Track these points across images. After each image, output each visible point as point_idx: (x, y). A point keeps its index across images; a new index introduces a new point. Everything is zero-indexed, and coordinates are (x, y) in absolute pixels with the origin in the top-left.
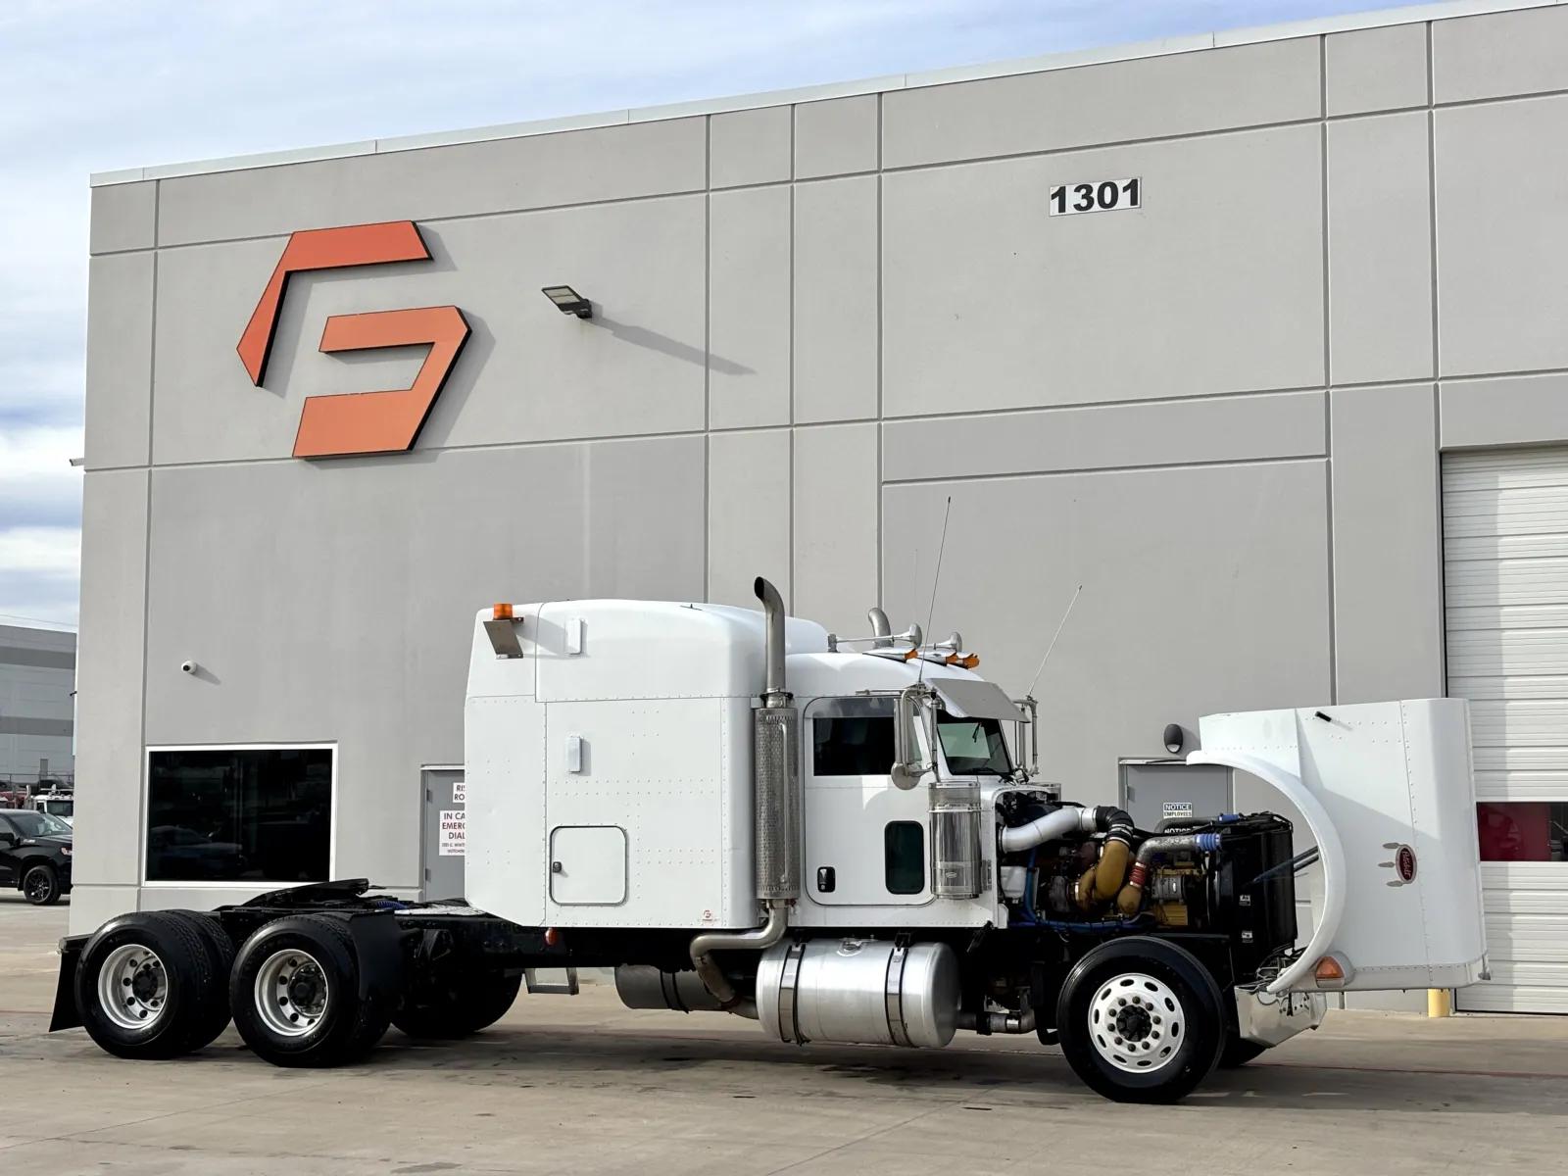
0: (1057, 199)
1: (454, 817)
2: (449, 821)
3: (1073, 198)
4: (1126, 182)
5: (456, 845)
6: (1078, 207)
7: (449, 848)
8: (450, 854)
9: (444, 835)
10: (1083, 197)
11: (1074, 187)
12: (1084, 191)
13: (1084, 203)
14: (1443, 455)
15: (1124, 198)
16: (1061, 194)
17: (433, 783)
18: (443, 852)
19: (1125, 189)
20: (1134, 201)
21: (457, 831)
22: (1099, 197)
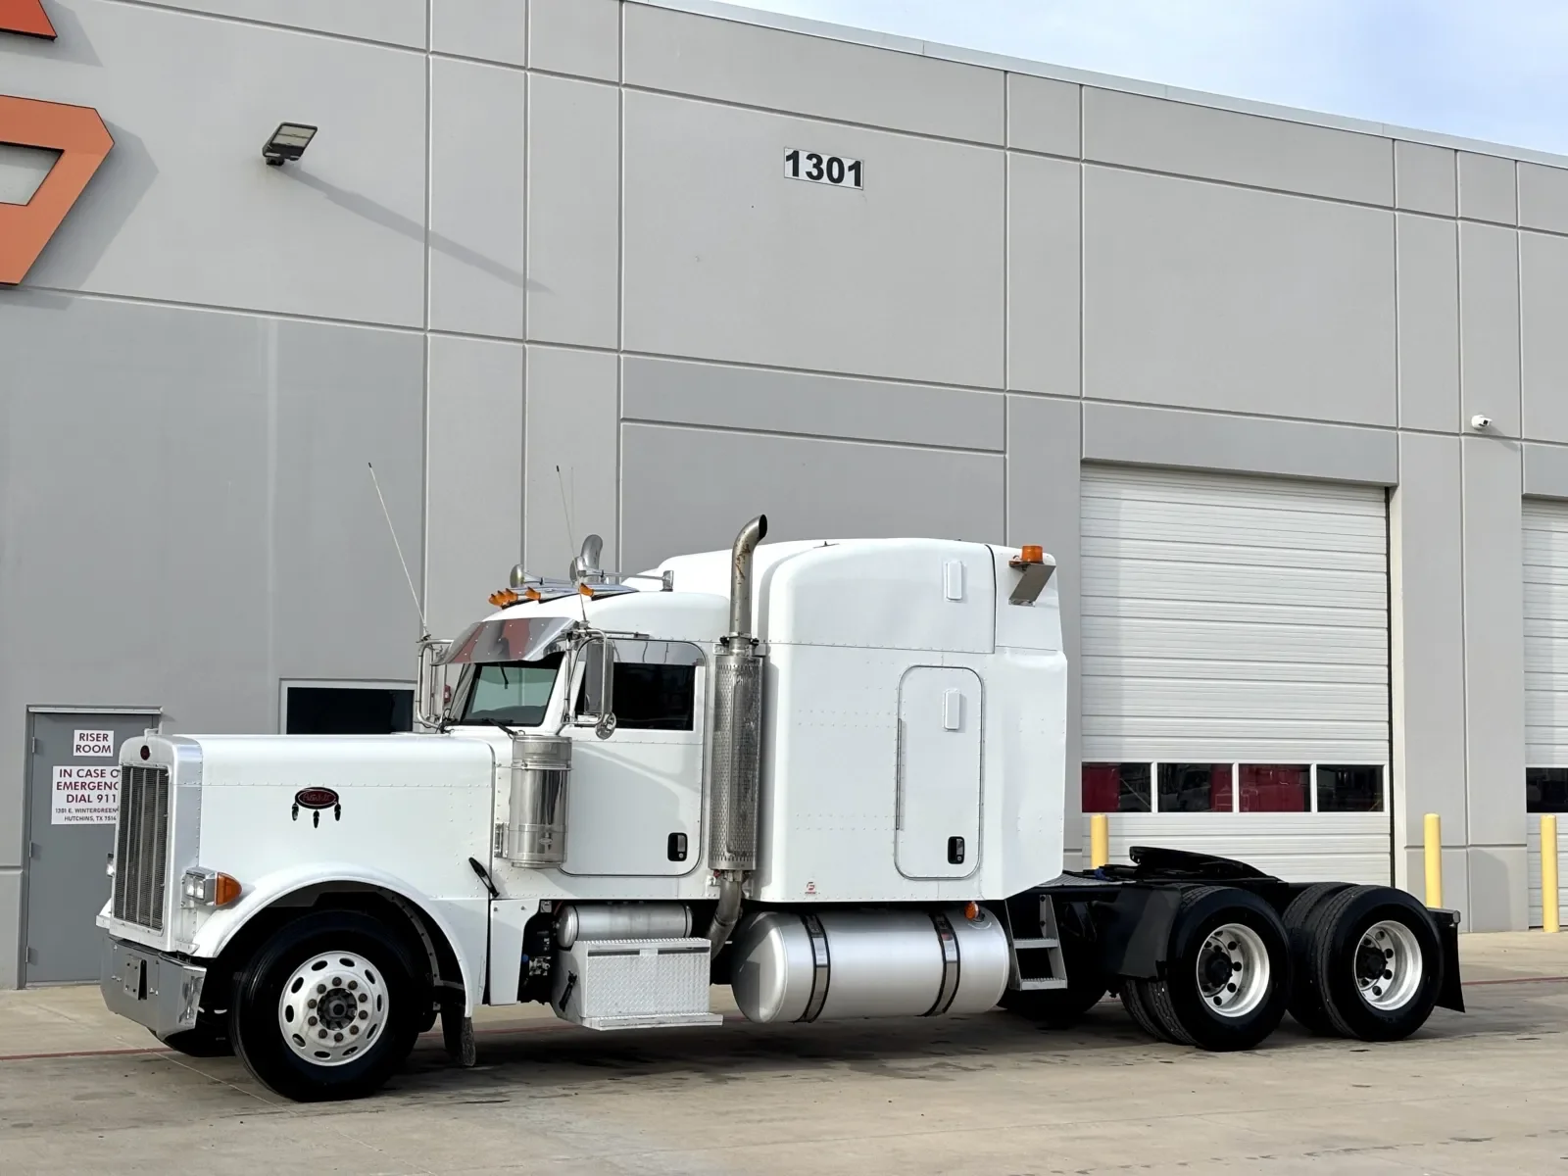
0: (791, 161)
1: (74, 774)
2: (68, 780)
3: (806, 165)
4: (852, 162)
5: (77, 811)
6: (809, 174)
7: (67, 814)
8: (68, 822)
9: (59, 798)
10: (815, 166)
11: (807, 154)
12: (815, 161)
13: (815, 172)
14: (1086, 463)
15: (850, 176)
16: (794, 157)
17: (43, 728)
18: (57, 819)
19: (850, 168)
20: (857, 182)
21: (80, 793)
22: (828, 169)
